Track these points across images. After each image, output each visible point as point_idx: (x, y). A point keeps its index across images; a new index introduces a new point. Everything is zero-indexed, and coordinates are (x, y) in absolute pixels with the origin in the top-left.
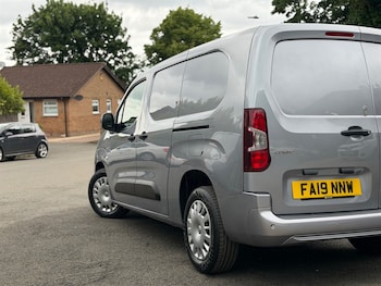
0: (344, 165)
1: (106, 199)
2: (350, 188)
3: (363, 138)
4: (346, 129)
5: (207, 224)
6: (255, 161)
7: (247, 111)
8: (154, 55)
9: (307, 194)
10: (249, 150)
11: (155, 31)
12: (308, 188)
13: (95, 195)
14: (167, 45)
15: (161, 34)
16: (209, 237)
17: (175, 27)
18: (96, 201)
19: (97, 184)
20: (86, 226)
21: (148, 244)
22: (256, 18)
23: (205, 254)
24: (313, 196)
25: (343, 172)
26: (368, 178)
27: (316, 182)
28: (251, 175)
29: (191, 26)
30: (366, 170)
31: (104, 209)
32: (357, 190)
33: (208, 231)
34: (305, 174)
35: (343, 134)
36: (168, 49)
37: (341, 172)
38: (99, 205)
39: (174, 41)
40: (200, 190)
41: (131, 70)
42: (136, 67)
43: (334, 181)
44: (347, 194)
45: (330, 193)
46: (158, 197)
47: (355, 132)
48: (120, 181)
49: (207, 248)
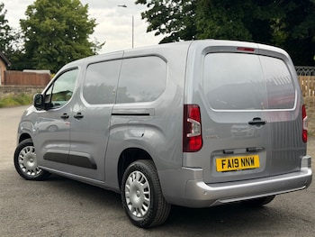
0: (250, 146)
1: (31, 165)
2: (253, 161)
3: (262, 126)
4: (251, 120)
5: (146, 190)
6: (192, 144)
7: (186, 107)
8: (29, 28)
9: (226, 168)
10: (188, 135)
11: (30, 8)
12: (226, 163)
13: (20, 161)
14: (41, 21)
15: (35, 11)
16: (148, 200)
17: (48, 6)
18: (22, 166)
19: (23, 152)
20: (17, 188)
21: (81, 204)
22: (125, 6)
23: (144, 213)
24: (230, 169)
25: (249, 151)
26: (264, 154)
27: (232, 158)
28: (189, 155)
29: (62, 6)
30: (264, 149)
31: (29, 173)
32: (257, 164)
33: (147, 196)
34: (225, 153)
35: (250, 123)
36: (42, 24)
37: (247, 151)
38: (24, 170)
39: (47, 18)
40: (138, 163)
41: (7, 41)
42: (12, 38)
43: (243, 157)
44: (251, 167)
45: (240, 167)
46: (94, 167)
47: (257, 122)
48: (49, 151)
49: (146, 208)
